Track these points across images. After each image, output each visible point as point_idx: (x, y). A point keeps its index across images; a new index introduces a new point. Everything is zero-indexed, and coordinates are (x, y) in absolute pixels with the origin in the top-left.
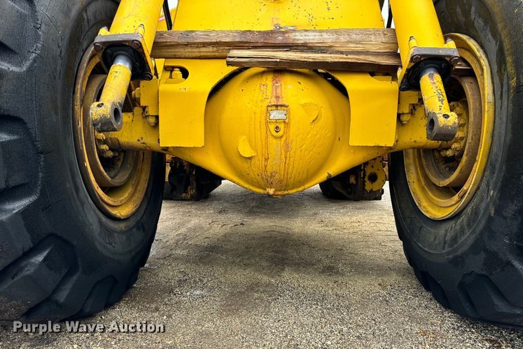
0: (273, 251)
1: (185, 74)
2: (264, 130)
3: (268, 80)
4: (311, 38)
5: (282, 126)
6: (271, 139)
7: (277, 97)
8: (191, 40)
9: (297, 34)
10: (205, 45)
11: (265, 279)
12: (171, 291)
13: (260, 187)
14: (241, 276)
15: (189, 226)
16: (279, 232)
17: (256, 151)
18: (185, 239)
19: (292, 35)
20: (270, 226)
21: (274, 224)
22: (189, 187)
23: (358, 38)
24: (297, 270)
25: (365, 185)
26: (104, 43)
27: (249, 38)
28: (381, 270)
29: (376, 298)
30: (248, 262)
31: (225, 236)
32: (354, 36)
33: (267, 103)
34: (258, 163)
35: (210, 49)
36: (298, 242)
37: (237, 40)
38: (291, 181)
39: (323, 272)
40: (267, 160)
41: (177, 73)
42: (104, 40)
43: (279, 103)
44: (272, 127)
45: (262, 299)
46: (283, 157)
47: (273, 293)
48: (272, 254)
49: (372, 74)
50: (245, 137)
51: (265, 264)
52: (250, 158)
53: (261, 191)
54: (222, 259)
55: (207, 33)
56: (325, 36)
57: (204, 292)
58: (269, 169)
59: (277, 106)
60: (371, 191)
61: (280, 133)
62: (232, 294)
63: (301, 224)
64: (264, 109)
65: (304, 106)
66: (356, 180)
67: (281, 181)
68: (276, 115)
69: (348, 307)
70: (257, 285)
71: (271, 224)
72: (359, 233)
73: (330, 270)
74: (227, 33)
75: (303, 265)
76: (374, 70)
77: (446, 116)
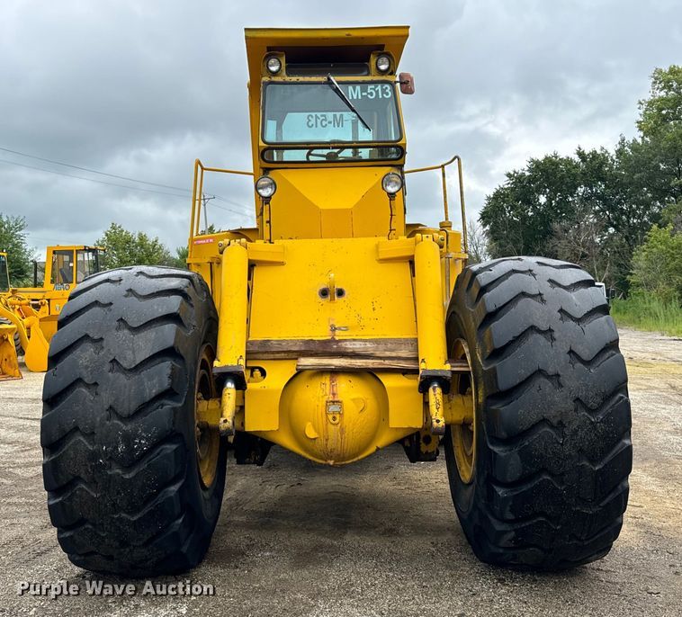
0: (337, 515)
1: (263, 373)
2: (324, 419)
3: (326, 379)
4: (358, 346)
5: (338, 416)
6: (330, 426)
7: (334, 394)
8: (268, 349)
9: (348, 343)
10: (278, 352)
11: (328, 541)
12: (243, 554)
13: (322, 459)
14: (305, 540)
15: (237, 488)
16: (343, 494)
17: (318, 433)
18: (238, 505)
19: (343, 344)
20: (332, 486)
21: (337, 483)
22: (253, 452)
23: (393, 346)
24: (359, 534)
25: (420, 447)
26: (219, 373)
27: (312, 347)
28: (439, 530)
29: (424, 553)
30: (311, 527)
31: (282, 499)
32: (389, 345)
33: (325, 399)
34: (321, 442)
35: (283, 355)
36: (364, 505)
37: (303, 349)
38: (347, 455)
39: (384, 534)
40: (327, 440)
41: (257, 373)
42: (219, 371)
43: (336, 399)
44: (330, 417)
45: (325, 557)
46: (339, 438)
47: (335, 553)
48: (334, 518)
49: (404, 374)
50: (310, 423)
51: (327, 528)
52: (315, 439)
53: (324, 462)
54: (284, 525)
55: (280, 342)
56: (368, 345)
57: (274, 554)
58: (329, 447)
59: (333, 402)
60: (427, 452)
61: (337, 421)
62: (299, 555)
63: (369, 483)
64: (324, 403)
65: (354, 400)
66: (410, 443)
67: (339, 455)
68: (333, 408)
69: (398, 561)
70: (321, 547)
71: (334, 483)
72: (434, 492)
73: (391, 532)
74: (295, 342)
75: (365, 528)
76: (404, 372)
77: (438, 421)
